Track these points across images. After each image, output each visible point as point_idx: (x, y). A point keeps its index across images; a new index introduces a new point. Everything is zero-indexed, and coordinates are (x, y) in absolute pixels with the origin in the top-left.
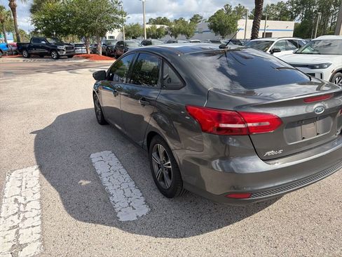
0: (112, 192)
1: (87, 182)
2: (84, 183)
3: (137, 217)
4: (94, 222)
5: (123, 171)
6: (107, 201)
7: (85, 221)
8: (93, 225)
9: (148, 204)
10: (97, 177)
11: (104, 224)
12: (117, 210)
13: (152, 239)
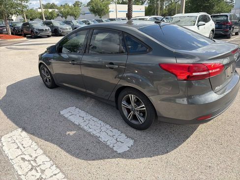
0: (98, 135)
1: (74, 132)
2: (72, 133)
3: (129, 147)
4: (101, 159)
5: (95, 119)
6: (99, 142)
7: (93, 160)
8: (102, 161)
9: (130, 137)
10: (78, 127)
11: (109, 158)
12: (111, 146)
13: (149, 159)
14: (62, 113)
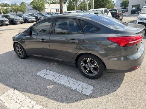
0: (69, 86)
1: (52, 86)
2: (51, 87)
3: (92, 91)
4: (77, 101)
5: (63, 76)
6: (72, 90)
7: (73, 102)
8: (78, 102)
9: (90, 85)
10: (53, 83)
11: (82, 99)
12: (80, 91)
13: (107, 96)
14: (38, 74)
